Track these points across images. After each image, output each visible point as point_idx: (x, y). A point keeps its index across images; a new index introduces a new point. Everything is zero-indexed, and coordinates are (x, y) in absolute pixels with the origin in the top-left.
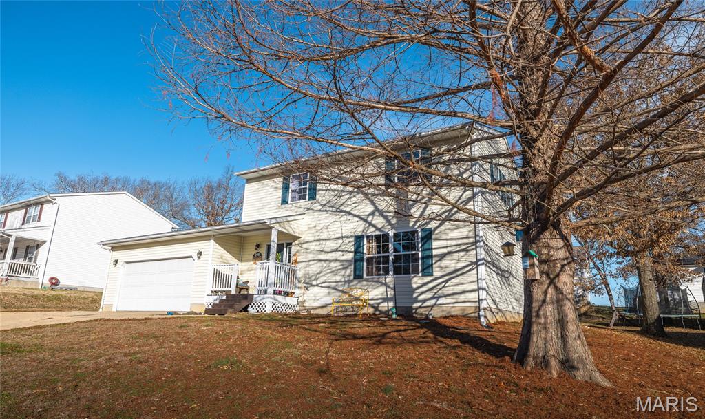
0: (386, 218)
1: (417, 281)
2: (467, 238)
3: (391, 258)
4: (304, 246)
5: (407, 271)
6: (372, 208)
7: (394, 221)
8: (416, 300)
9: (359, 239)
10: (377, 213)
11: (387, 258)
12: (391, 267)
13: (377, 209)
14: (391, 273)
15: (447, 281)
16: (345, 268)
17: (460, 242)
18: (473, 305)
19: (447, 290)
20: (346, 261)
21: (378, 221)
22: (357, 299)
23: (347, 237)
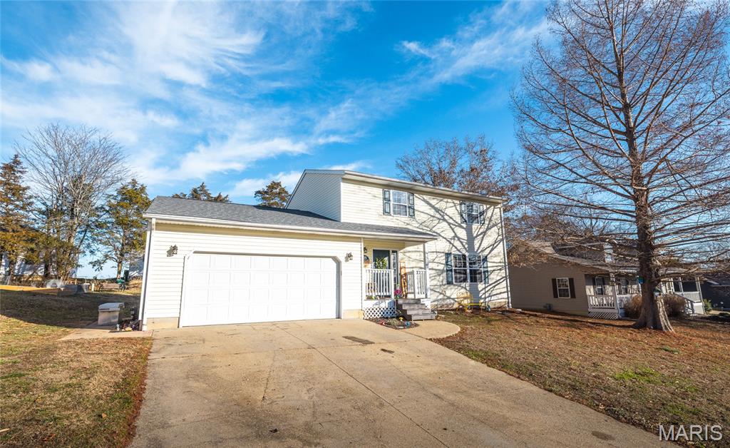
0: (462, 243)
1: (481, 286)
2: (500, 262)
3: (468, 271)
4: (407, 254)
5: (476, 281)
6: (453, 235)
7: (466, 246)
8: (481, 298)
9: (448, 255)
10: (456, 239)
11: (465, 270)
12: (469, 276)
13: (456, 236)
14: (469, 280)
15: (494, 286)
16: (439, 275)
17: (497, 265)
18: (504, 300)
19: (494, 292)
20: (439, 270)
21: (457, 243)
22: (449, 298)
23: (440, 252)
